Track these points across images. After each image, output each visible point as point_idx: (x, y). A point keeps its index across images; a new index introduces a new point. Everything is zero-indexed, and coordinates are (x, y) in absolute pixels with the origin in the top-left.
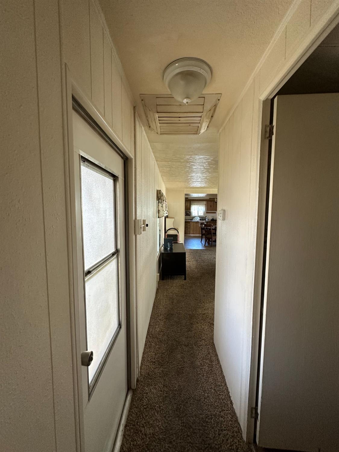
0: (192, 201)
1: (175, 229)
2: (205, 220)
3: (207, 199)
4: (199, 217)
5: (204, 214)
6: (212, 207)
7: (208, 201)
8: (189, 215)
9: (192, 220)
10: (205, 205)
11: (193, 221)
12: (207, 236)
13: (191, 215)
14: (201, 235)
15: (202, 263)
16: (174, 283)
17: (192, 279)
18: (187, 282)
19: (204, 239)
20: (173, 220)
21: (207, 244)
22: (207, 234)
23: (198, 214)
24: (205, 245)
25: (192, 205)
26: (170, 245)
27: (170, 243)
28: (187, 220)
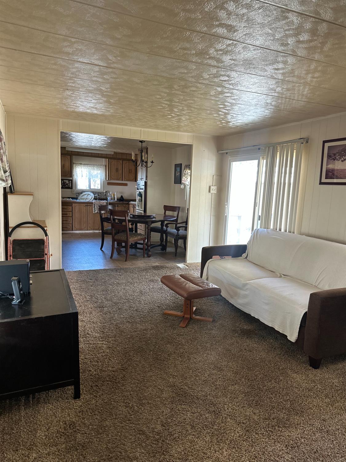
0: (74, 155)
1: (36, 224)
2: (107, 200)
3: (109, 153)
4: (93, 192)
5: (103, 185)
6: (120, 172)
7: (111, 158)
8: (68, 188)
9: (77, 199)
10: (105, 167)
11: (78, 201)
12: (116, 237)
13: (74, 188)
14: (101, 231)
15: (116, 315)
16: (40, 425)
17: (97, 386)
18: (85, 410)
19: (108, 242)
20: (29, 199)
21: (115, 255)
22: (118, 232)
23: (90, 186)
24: (111, 257)
25: (74, 165)
26: (19, 287)
27: (19, 282)
28: (65, 199)
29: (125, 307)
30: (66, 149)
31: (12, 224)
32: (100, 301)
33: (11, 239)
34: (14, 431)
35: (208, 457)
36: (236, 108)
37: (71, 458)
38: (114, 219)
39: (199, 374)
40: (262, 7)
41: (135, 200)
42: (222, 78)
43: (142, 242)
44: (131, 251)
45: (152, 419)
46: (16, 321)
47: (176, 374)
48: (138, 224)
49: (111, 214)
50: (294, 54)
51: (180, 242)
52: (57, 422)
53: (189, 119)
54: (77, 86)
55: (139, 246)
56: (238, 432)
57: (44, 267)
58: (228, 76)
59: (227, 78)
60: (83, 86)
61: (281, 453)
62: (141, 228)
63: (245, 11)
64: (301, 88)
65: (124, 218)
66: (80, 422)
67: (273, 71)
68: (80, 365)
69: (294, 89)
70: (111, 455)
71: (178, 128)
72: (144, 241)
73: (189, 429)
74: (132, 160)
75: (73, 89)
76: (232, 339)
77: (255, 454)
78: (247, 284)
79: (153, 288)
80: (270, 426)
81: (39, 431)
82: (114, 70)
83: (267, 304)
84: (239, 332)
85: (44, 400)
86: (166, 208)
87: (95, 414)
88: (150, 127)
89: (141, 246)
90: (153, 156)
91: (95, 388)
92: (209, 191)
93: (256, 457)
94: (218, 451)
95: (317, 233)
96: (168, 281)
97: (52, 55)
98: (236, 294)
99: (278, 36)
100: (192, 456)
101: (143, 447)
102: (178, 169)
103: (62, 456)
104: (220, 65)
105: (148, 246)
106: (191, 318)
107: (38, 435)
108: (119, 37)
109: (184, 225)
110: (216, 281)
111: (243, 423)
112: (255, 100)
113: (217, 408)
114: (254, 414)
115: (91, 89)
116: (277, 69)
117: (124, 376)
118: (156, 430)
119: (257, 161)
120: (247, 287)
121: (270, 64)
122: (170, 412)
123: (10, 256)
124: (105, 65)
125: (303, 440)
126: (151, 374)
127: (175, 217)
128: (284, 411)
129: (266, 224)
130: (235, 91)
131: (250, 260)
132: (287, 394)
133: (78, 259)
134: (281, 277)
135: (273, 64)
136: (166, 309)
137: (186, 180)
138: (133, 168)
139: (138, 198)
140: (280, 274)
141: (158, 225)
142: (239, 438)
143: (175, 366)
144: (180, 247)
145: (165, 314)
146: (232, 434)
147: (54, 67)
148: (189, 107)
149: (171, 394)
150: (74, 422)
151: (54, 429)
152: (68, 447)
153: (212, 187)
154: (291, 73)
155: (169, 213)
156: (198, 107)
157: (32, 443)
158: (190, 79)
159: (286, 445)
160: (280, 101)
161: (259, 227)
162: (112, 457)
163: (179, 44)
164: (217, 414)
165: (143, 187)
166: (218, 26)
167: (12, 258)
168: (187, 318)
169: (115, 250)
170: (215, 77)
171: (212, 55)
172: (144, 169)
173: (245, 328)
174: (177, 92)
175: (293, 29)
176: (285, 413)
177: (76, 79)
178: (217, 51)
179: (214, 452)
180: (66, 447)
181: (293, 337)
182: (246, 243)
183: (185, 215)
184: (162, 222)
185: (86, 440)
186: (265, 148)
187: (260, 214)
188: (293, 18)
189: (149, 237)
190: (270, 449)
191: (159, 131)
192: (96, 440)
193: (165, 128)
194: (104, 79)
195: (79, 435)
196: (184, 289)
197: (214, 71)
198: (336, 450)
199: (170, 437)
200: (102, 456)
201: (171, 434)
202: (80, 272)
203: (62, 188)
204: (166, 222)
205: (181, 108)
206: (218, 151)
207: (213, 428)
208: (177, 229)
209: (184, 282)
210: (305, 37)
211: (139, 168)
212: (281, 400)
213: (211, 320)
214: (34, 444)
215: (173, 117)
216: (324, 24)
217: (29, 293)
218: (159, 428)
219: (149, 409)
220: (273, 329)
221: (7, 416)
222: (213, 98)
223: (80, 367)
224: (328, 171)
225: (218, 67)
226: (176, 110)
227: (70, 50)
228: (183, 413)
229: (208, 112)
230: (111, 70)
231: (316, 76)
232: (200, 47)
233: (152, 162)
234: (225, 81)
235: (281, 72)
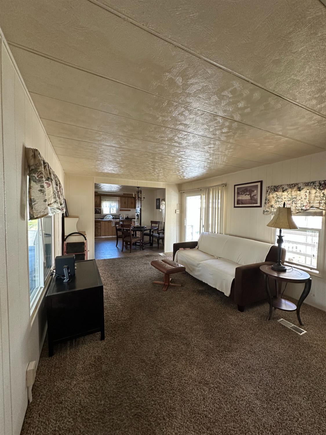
0: (102, 195)
1: (80, 234)
2: (119, 219)
3: (121, 194)
4: (112, 215)
5: (117, 211)
6: (127, 203)
7: (122, 197)
8: (99, 213)
9: (103, 219)
10: (118, 202)
12: (124, 239)
13: (102, 213)
14: (116, 236)
15: (126, 285)
16: (79, 360)
17: (115, 331)
18: (107, 347)
19: (120, 242)
20: (77, 219)
21: (124, 249)
22: (125, 237)
23: (110, 212)
24: (122, 251)
25: (102, 201)
26: (68, 272)
27: (68, 269)
28: (97, 219)
29: (131, 280)
30: (98, 193)
31: (66, 234)
32: (116, 277)
33: (65, 242)
34: (62, 366)
35: (185, 376)
36: (188, 169)
37: (99, 383)
38: (123, 229)
39: (176, 319)
40: (203, 114)
41: (135, 219)
42: (181, 153)
43: (139, 241)
44: (133, 247)
45: (149, 351)
46: (66, 293)
47: (162, 320)
48: (137, 232)
49: (122, 227)
50: (219, 140)
51: (160, 241)
52: (90, 357)
53: (164, 175)
54: (103, 158)
55: (137, 244)
56: (202, 357)
57: (84, 258)
58: (184, 152)
59: (184, 153)
60: (107, 158)
61: (229, 370)
62: (138, 234)
63: (194, 116)
64: (223, 157)
65: (129, 229)
66: (104, 356)
67: (208, 149)
68: (105, 318)
69: (219, 158)
70: (124, 379)
71: (158, 180)
72: (140, 241)
73: (172, 356)
74: (133, 197)
75: (101, 160)
76: (193, 296)
77: (213, 372)
78: (200, 264)
79: (146, 268)
80: (220, 351)
81: (78, 365)
82: (124, 149)
83: (212, 275)
84: (197, 292)
85: (82, 342)
86: (152, 222)
87: (114, 350)
88: (143, 180)
89: (139, 244)
90: (144, 195)
91: (114, 332)
92: (176, 213)
93: (214, 374)
94: (191, 371)
95: (235, 234)
96: (155, 264)
97: (90, 141)
98: (194, 270)
99: (211, 130)
100: (175, 376)
101: (144, 371)
102: (158, 201)
103: (93, 382)
104: (180, 146)
105: (143, 244)
106: (169, 285)
107: (78, 367)
108: (126, 131)
109: (162, 231)
110: (182, 263)
111: (204, 350)
112: (198, 165)
113: (188, 341)
114: (210, 343)
115: (111, 160)
116: (210, 148)
117: (131, 323)
118: (151, 359)
119: (200, 196)
120: (199, 266)
121: (207, 145)
122: (160, 346)
123: (65, 252)
124: (119, 147)
125: (241, 360)
126: (147, 321)
127: (157, 227)
128: (227, 341)
129: (207, 230)
130: (188, 160)
131: (200, 250)
132: (228, 329)
133: (103, 252)
134: (217, 258)
135: (208, 145)
136: (154, 280)
137: (162, 207)
138: (133, 201)
139: (136, 217)
140: (217, 257)
141: (148, 232)
142: (203, 361)
143: (161, 315)
144: (161, 244)
145: (154, 284)
146: (198, 358)
147: (91, 148)
148: (164, 168)
149: (160, 333)
150: (100, 356)
151: (87, 362)
152: (97, 375)
153: (177, 210)
154: (218, 150)
155: (153, 225)
156: (168, 169)
157: (74, 374)
158: (164, 154)
159: (231, 364)
160: (211, 165)
161: (203, 231)
162: (124, 381)
163: (158, 135)
164: (188, 345)
165: (139, 211)
166: (179, 124)
167: (66, 254)
168: (166, 285)
169: (124, 247)
170: (178, 152)
171: (176, 141)
172: (140, 202)
173: (200, 289)
174: (157, 161)
175: (219, 126)
176: (228, 342)
177: (103, 155)
178: (179, 138)
179: (188, 371)
180: (95, 375)
181: (227, 293)
182: (197, 241)
183: (163, 226)
184: (150, 230)
185: (108, 369)
186: (204, 189)
187: (204, 224)
188: (219, 119)
189: (143, 239)
190: (222, 367)
191: (148, 182)
192: (115, 369)
193: (151, 180)
194: (118, 154)
195: (104, 366)
196: (164, 268)
197: (177, 149)
198: (261, 365)
199: (161, 363)
200: (118, 380)
201: (161, 361)
202: (105, 260)
203: (95, 213)
204: (152, 230)
205: (159, 169)
206: (179, 191)
207: (186, 355)
208: (159, 233)
209: (164, 264)
210: (225, 130)
211: (137, 201)
212: (225, 333)
213: (180, 285)
214: (75, 374)
215: (155, 174)
216: (236, 123)
217: (74, 275)
218: (154, 357)
219: (147, 344)
220: (215, 289)
221: (58, 355)
222: (176, 164)
223: (105, 319)
224: (238, 201)
225: (179, 147)
226: (156, 170)
227: (99, 139)
228: (168, 346)
229: (174, 171)
230: (122, 149)
231: (230, 151)
232: (170, 136)
233: (144, 198)
234: (183, 154)
235: (212, 149)
